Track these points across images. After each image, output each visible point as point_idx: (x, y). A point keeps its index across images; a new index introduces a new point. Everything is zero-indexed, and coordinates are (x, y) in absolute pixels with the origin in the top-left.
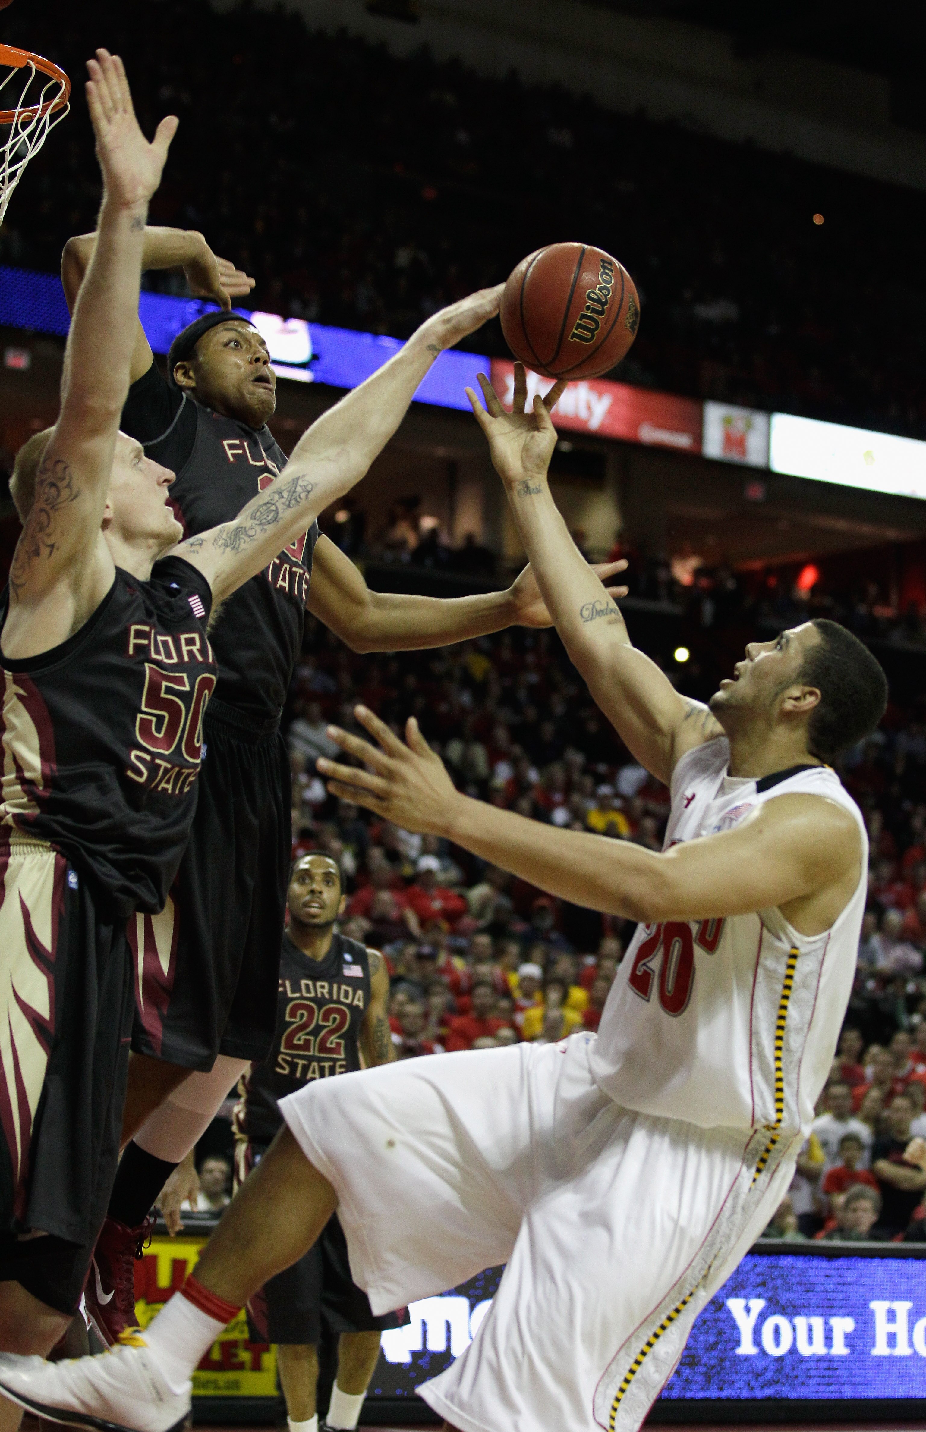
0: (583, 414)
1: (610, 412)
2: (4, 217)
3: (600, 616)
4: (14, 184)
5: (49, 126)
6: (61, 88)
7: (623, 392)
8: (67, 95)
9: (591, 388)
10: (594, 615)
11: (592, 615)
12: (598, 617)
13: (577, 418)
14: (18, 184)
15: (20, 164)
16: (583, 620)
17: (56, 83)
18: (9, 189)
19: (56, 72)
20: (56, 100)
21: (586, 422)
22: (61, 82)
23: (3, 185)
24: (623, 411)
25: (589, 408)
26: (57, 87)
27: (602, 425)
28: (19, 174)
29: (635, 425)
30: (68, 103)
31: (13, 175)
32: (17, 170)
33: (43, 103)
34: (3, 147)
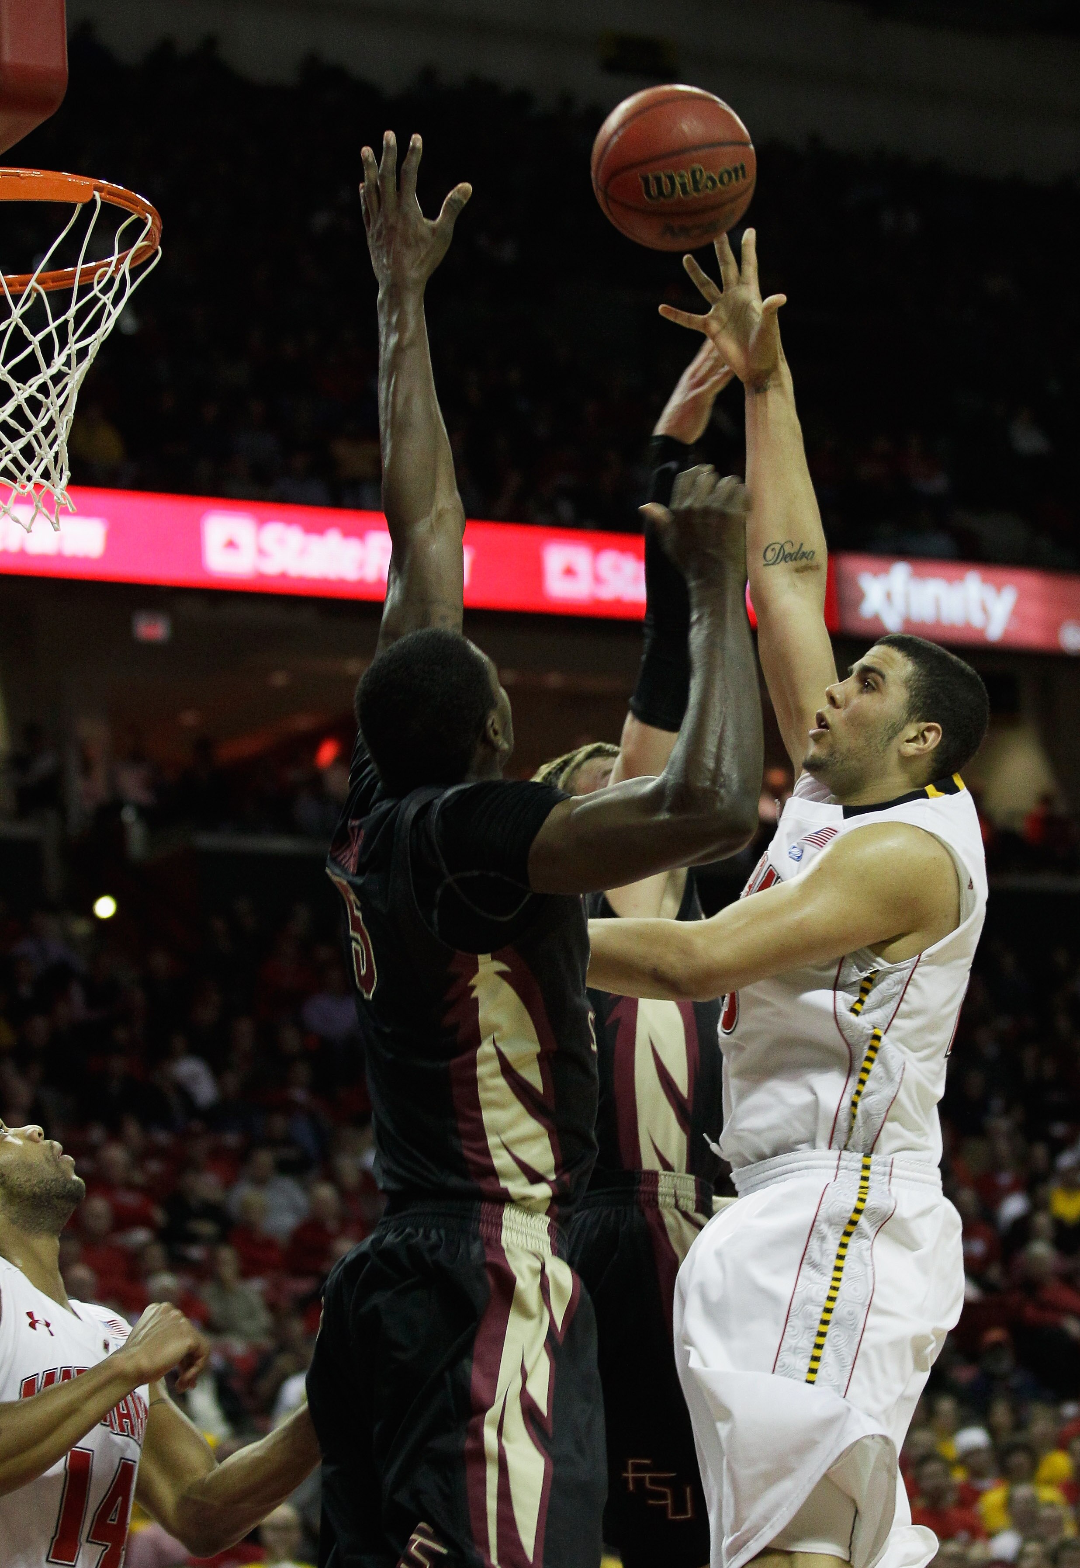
0: (977, 620)
1: (1016, 613)
2: (74, 414)
3: (786, 562)
4: (86, 364)
5: (132, 285)
6: (146, 224)
7: (1031, 581)
8: (157, 236)
9: (985, 581)
10: (780, 558)
11: (776, 560)
12: (783, 562)
13: (968, 626)
14: (93, 364)
15: (94, 336)
16: (765, 563)
17: (138, 219)
18: (79, 373)
19: (136, 202)
20: (139, 244)
21: (982, 632)
22: (146, 218)
23: (70, 369)
24: (1034, 609)
25: (985, 610)
26: (140, 224)
27: (1006, 632)
28: (93, 351)
29: (1054, 628)
30: (159, 248)
31: (82, 353)
32: (87, 347)
33: (119, 254)
34: (64, 315)
